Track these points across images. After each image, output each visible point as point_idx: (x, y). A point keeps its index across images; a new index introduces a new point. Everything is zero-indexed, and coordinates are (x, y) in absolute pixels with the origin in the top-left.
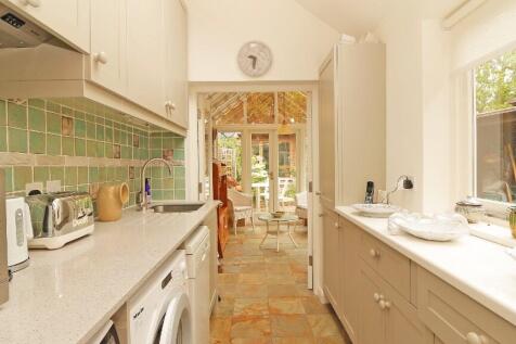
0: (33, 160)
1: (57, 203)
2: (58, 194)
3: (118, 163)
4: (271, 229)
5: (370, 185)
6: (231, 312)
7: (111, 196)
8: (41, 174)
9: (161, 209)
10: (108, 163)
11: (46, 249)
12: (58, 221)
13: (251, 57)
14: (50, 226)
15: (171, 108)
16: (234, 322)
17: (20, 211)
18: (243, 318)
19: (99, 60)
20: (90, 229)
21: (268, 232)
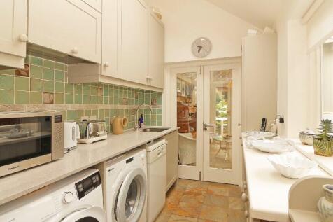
0: (84, 107)
1: (91, 125)
2: (92, 122)
3: (126, 107)
4: (222, 146)
5: (264, 120)
6: (185, 189)
7: (119, 124)
8: (87, 113)
9: (148, 130)
10: (120, 107)
11: (85, 144)
12: (91, 133)
13: (199, 46)
14: (87, 135)
15: (150, 79)
16: (184, 194)
17: (74, 127)
18: (190, 193)
19: (105, 66)
20: (105, 137)
21: (221, 148)
